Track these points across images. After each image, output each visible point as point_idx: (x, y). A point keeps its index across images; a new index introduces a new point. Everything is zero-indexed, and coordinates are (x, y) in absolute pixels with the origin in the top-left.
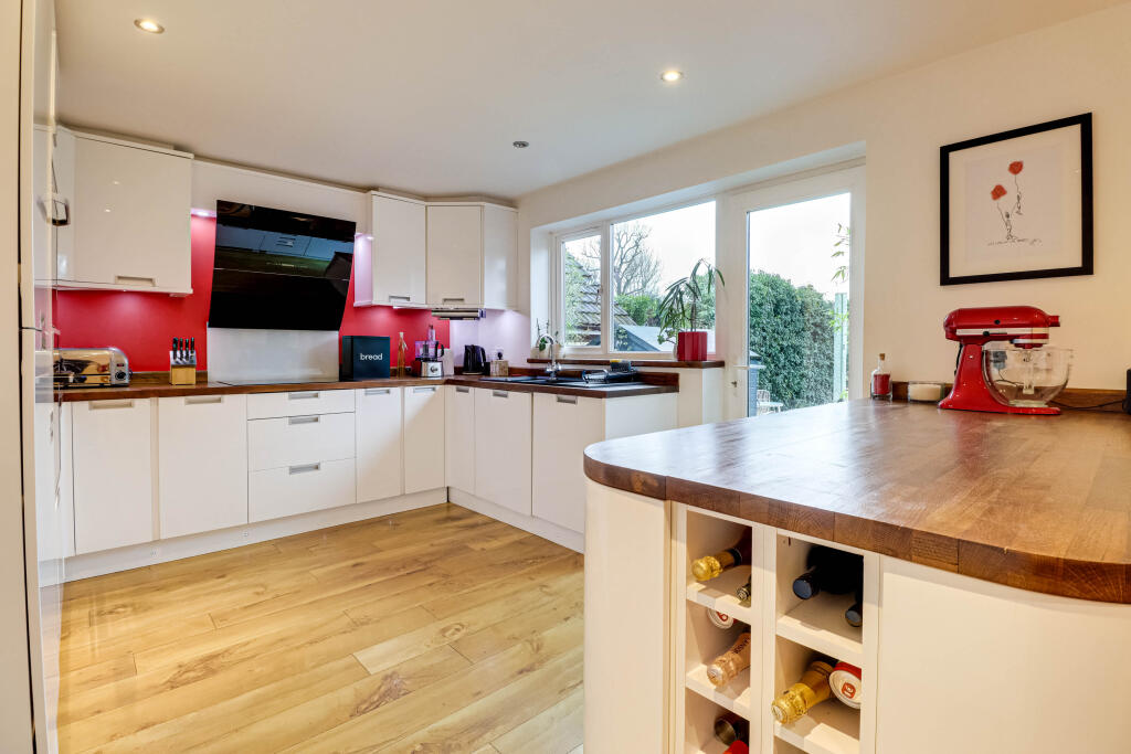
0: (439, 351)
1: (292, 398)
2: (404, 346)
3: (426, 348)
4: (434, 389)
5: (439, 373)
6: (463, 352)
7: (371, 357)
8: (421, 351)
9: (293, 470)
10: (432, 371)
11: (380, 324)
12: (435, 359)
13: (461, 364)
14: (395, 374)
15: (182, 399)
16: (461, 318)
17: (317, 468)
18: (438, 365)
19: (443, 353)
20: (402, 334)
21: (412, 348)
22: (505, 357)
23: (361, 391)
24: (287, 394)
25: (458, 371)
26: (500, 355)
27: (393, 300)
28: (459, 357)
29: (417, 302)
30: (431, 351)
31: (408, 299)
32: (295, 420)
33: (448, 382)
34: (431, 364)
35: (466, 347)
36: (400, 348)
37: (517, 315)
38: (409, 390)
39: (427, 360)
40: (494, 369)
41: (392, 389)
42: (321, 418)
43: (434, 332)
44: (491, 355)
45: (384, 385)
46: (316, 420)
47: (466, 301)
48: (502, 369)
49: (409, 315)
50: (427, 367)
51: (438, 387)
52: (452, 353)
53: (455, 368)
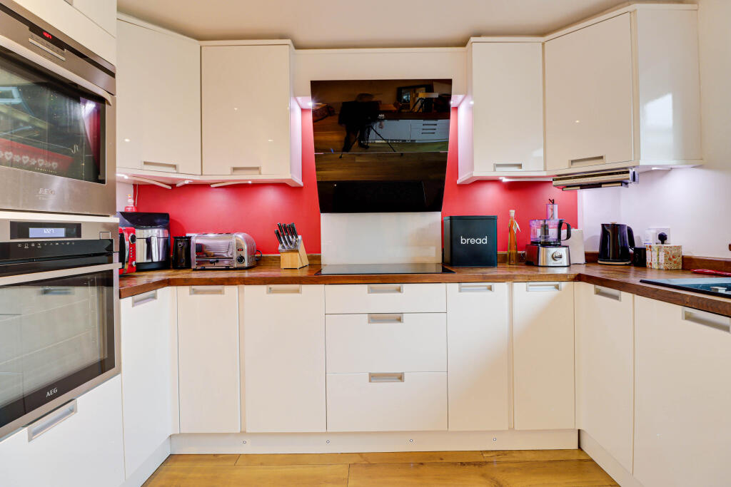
0: (564, 232)
1: (371, 291)
2: (516, 227)
3: (545, 229)
4: (557, 287)
5: (564, 261)
6: (599, 232)
7: (473, 241)
8: (539, 232)
9: (373, 377)
10: (554, 258)
11: (488, 201)
12: (557, 244)
13: (596, 249)
14: (505, 260)
15: (264, 288)
16: (598, 185)
17: (400, 377)
18: (562, 251)
19: (569, 236)
20: (512, 213)
21: (526, 227)
22: (672, 241)
23: (454, 287)
24: (366, 286)
25: (591, 258)
26: (663, 238)
27: (498, 169)
28: (593, 238)
29: (532, 169)
30: (553, 233)
31: (520, 166)
32: (375, 318)
33: (579, 278)
34: (552, 250)
35: (603, 225)
36: (510, 229)
37: (700, 173)
38: (520, 287)
39: (547, 244)
40: (651, 257)
41: (496, 286)
42: (405, 317)
43: (556, 207)
44: (644, 236)
45: (485, 279)
46: (399, 320)
47: (607, 159)
48: (669, 259)
49: (522, 188)
50: (546, 254)
51: (563, 285)
52: (582, 232)
53: (587, 254)
